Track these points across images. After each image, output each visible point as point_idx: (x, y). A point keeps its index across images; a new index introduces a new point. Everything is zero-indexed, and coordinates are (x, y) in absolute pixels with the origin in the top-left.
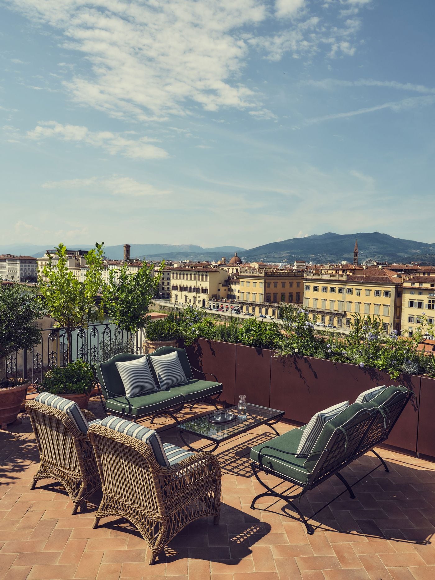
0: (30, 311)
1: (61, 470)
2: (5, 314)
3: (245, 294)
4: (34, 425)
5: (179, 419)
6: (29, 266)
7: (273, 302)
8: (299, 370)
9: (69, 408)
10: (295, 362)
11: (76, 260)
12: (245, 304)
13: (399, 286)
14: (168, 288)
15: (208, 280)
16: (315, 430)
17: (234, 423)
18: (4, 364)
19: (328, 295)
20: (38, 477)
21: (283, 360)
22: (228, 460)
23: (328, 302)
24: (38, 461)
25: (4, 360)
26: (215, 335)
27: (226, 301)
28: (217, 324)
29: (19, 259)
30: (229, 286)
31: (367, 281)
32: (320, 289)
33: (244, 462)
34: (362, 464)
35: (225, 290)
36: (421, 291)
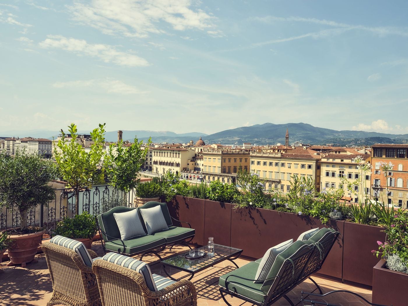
0: (47, 174)
1: (70, 297)
2: (27, 177)
3: (207, 167)
4: (49, 262)
5: (162, 257)
6: (45, 146)
7: (228, 173)
8: (253, 218)
9: (77, 247)
10: (250, 212)
11: (82, 142)
12: (207, 174)
13: (318, 161)
14: (151, 163)
15: (180, 157)
16: (269, 261)
17: (205, 259)
18: (25, 215)
19: (268, 168)
20: (51, 304)
21: (240, 211)
22: (200, 287)
23: (268, 173)
24: (51, 290)
25: (25, 212)
26: (189, 193)
27: (193, 172)
28: (190, 185)
29: (37, 141)
30: (196, 161)
31: (295, 158)
32: (262, 163)
33: (213, 289)
34: (302, 288)
35: (193, 164)
36: (334, 165)
